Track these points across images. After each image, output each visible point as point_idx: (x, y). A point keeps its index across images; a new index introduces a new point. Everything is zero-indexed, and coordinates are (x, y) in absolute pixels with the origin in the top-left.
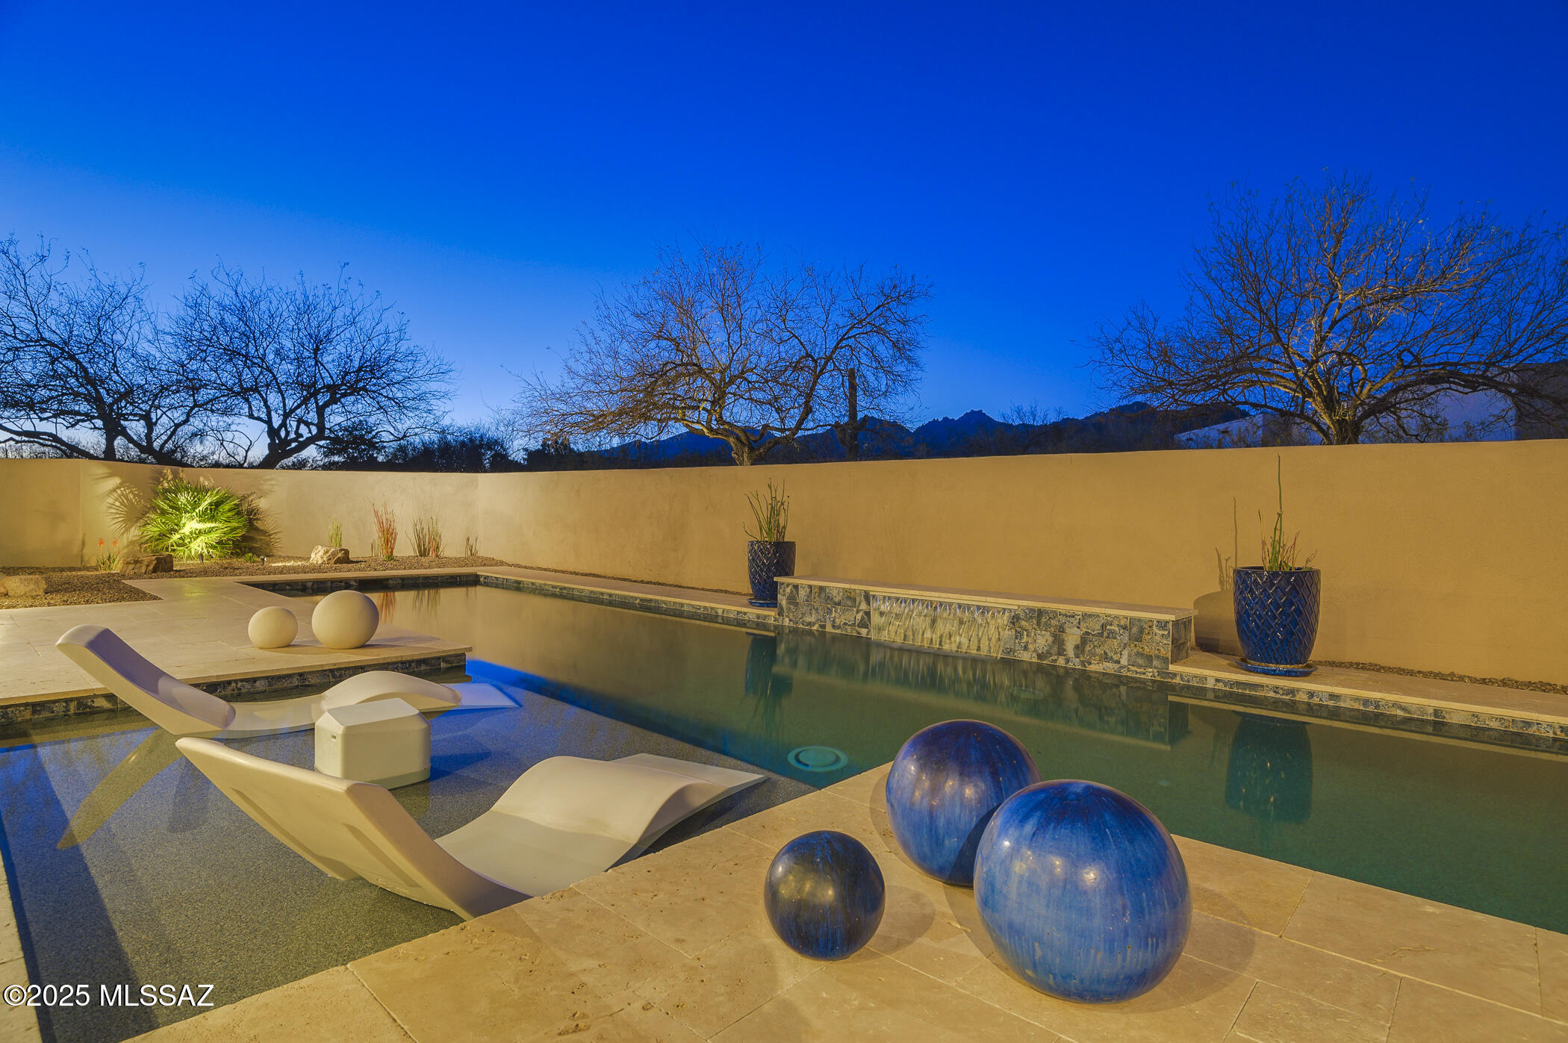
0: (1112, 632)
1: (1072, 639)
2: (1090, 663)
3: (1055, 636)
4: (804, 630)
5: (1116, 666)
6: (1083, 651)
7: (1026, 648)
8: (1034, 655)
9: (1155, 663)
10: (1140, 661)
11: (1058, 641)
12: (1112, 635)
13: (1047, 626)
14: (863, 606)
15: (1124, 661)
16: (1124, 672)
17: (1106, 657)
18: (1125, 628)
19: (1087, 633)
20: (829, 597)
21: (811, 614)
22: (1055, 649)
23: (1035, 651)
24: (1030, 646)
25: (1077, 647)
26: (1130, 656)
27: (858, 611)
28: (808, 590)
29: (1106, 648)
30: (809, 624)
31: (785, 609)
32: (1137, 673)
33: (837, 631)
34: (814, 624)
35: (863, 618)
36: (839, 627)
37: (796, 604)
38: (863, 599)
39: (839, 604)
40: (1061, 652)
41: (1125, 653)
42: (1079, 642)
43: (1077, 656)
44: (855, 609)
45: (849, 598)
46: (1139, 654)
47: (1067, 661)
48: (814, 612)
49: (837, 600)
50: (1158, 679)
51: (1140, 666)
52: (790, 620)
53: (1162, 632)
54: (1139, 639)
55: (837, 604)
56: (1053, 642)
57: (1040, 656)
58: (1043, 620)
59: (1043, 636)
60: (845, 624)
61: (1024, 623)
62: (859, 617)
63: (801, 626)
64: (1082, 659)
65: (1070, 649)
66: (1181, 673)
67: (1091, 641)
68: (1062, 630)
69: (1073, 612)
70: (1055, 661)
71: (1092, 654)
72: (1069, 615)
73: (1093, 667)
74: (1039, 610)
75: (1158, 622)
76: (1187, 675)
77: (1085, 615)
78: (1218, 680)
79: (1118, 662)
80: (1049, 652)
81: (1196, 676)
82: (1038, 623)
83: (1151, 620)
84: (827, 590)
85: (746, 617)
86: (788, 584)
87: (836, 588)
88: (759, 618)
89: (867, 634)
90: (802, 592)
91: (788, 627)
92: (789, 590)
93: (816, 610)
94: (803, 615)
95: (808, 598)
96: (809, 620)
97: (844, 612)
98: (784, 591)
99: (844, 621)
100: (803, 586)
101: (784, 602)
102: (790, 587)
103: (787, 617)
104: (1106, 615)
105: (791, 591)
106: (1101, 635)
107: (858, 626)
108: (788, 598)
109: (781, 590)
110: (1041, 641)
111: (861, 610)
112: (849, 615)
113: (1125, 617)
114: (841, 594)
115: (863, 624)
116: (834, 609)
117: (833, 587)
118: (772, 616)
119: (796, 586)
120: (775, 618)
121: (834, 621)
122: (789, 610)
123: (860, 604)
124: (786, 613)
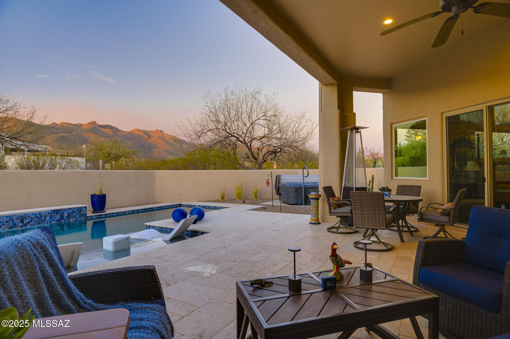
1: (66, 215)
2: (70, 219)
3: (61, 215)
5: (76, 218)
6: (68, 217)
7: (53, 220)
8: (56, 221)
9: (84, 216)
10: (81, 216)
11: (62, 217)
12: (75, 212)
13: (59, 213)
15: (78, 217)
16: (78, 219)
17: (74, 217)
18: (78, 210)
19: (69, 213)
22: (62, 218)
23: (56, 220)
24: (55, 219)
25: (67, 217)
26: (79, 215)
29: (74, 215)
32: (80, 219)
40: (63, 218)
41: (78, 215)
42: (67, 215)
43: (67, 218)
46: (81, 215)
47: (64, 220)
50: (85, 218)
51: (81, 217)
53: (85, 209)
54: (81, 211)
56: (61, 217)
57: (57, 221)
58: (58, 212)
59: (58, 216)
61: (53, 214)
65: (65, 217)
66: (89, 216)
67: (70, 214)
68: (63, 213)
69: (66, 209)
70: (61, 221)
71: (71, 217)
72: (65, 210)
73: (71, 220)
74: (57, 210)
75: (84, 207)
76: (90, 216)
77: (69, 209)
78: (95, 216)
79: (76, 217)
80: (60, 219)
81: (92, 216)
82: (57, 213)
83: (83, 207)
104: (74, 208)
106: (72, 212)
110: (57, 218)
113: (77, 208)
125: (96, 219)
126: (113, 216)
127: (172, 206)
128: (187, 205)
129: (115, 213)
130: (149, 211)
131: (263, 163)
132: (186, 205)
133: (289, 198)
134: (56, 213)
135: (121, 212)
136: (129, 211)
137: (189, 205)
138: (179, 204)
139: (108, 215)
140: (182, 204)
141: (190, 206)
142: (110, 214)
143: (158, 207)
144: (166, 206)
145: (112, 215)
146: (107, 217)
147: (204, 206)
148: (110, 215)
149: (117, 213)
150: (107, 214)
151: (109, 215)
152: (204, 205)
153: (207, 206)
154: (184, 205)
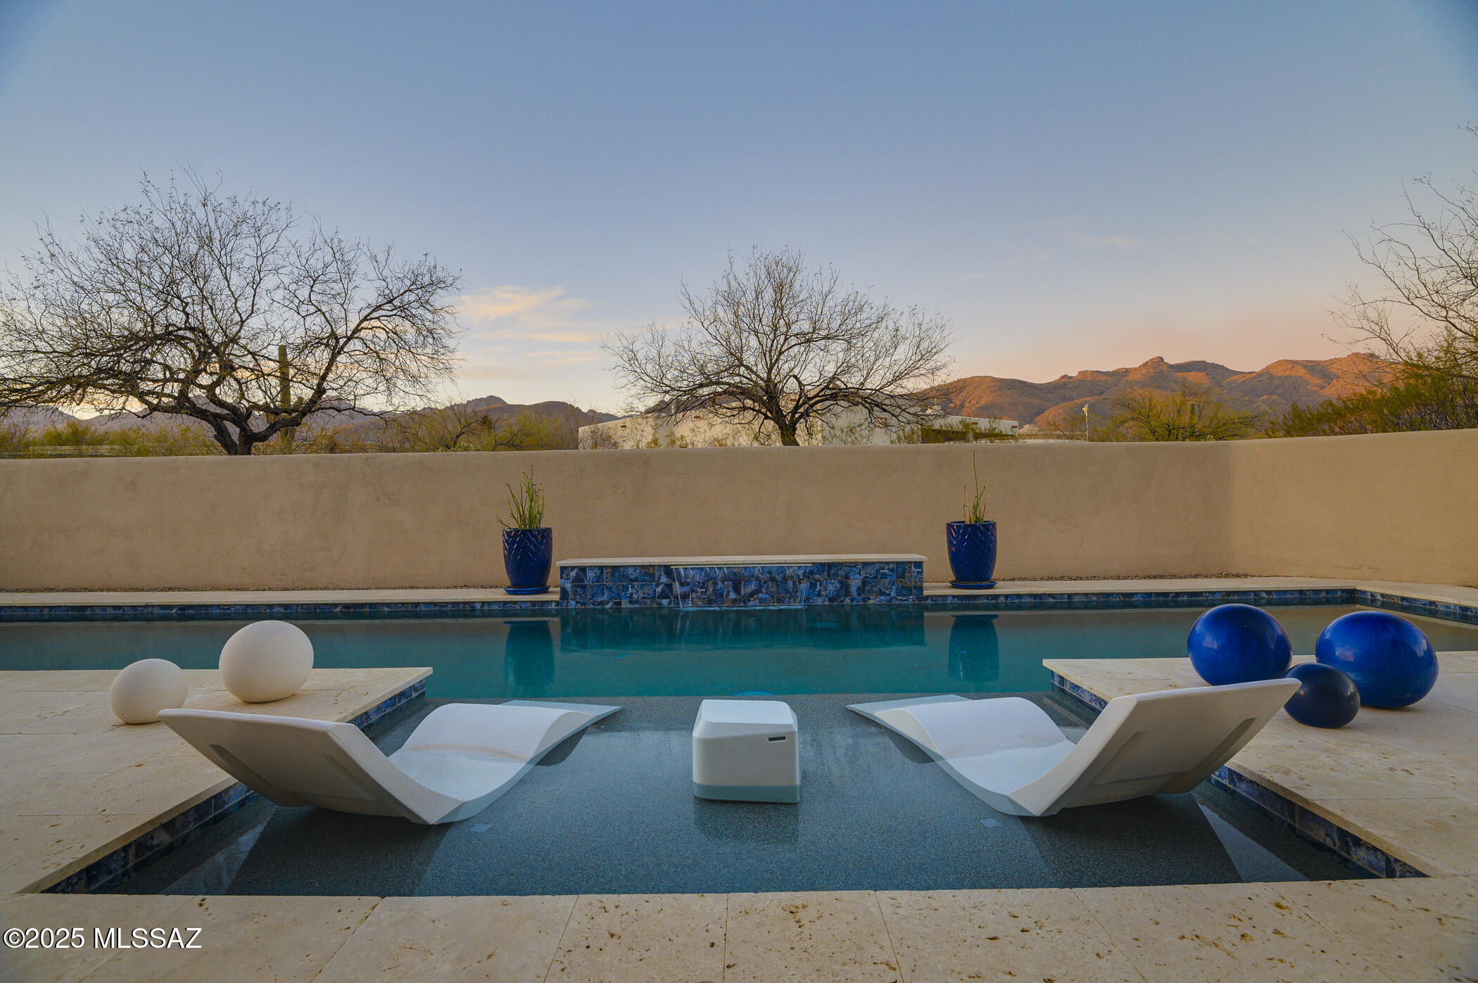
0: (885, 574)
1: (855, 583)
2: (869, 599)
3: (841, 582)
4: (594, 610)
5: (888, 598)
6: (864, 591)
7: (819, 595)
8: (827, 599)
9: (914, 591)
10: (904, 592)
11: (845, 588)
12: (884, 576)
13: (836, 575)
14: (664, 579)
15: (893, 594)
16: (894, 602)
17: (881, 593)
18: (892, 570)
19: (866, 577)
20: (624, 575)
21: (603, 593)
22: (843, 592)
23: (827, 596)
24: (823, 593)
25: (859, 588)
26: (897, 589)
27: (657, 585)
28: (598, 571)
29: (880, 586)
30: (602, 603)
31: (570, 593)
32: (902, 600)
33: (635, 606)
34: (607, 602)
35: (663, 590)
36: (637, 602)
37: (584, 587)
38: (662, 573)
39: (636, 580)
40: (847, 593)
41: (894, 587)
42: (860, 584)
43: (859, 595)
44: (654, 583)
45: (647, 574)
46: (903, 587)
47: (852, 600)
48: (606, 591)
49: (633, 577)
50: (917, 602)
51: (903, 596)
52: (577, 603)
53: (917, 570)
54: (903, 577)
55: (633, 581)
56: (841, 587)
57: (831, 600)
58: (833, 571)
59: (832, 584)
60: (644, 598)
61: (817, 576)
62: (659, 589)
63: (592, 607)
64: (863, 596)
65: (853, 590)
66: (931, 596)
67: (869, 583)
68: (847, 577)
69: (856, 563)
70: (843, 601)
71: (870, 592)
72: (853, 565)
73: (871, 602)
74: (829, 564)
75: (915, 563)
77: (866, 564)
78: (954, 597)
79: (889, 595)
80: (838, 595)
81: (941, 596)
82: (829, 575)
83: (910, 563)
84: (622, 569)
85: (517, 607)
86: (573, 568)
87: (632, 566)
88: (535, 606)
89: (669, 603)
90: (590, 574)
91: (575, 609)
92: (573, 574)
93: (610, 589)
94: (593, 595)
95: (599, 578)
96: (600, 599)
97: (642, 587)
98: (568, 575)
99: (642, 596)
100: (592, 568)
101: (568, 586)
102: (576, 571)
103: (572, 599)
104: (880, 563)
105: (577, 574)
106: (876, 577)
107: (659, 598)
108: (573, 581)
109: (564, 575)
110: (831, 588)
111: (662, 583)
112: (647, 590)
113: (893, 563)
114: (638, 571)
115: (664, 595)
116: (630, 586)
117: (630, 566)
118: (552, 601)
119: (583, 569)
120: (557, 603)
121: (631, 597)
122: (575, 593)
123: (659, 578)
124: (571, 596)
128: (1389, 597)
129: (1029, 595)
130: (1178, 605)
132: (1383, 595)
134: (826, 574)
135: (1051, 596)
136: (1086, 594)
138: (1344, 590)
139: (1002, 599)
140: (1365, 592)
142: (1007, 596)
144: (1268, 592)
145: (1015, 602)
148: (1009, 600)
149: (1035, 596)
150: (996, 597)
154: (1372, 595)
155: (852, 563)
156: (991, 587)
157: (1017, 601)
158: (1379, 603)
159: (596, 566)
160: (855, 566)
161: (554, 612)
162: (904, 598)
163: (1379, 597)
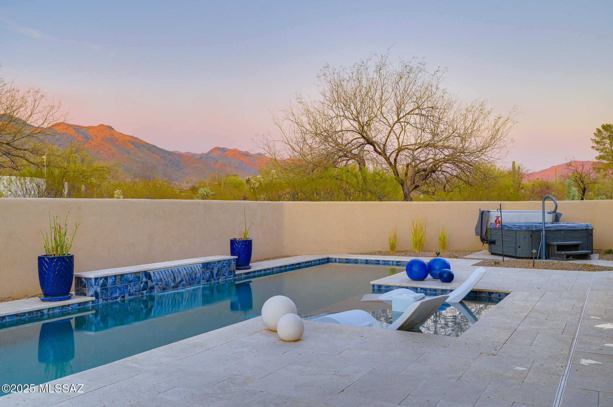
0: (224, 266)
1: (215, 271)
2: (219, 278)
3: (211, 272)
6: (218, 275)
9: (233, 273)
10: (230, 273)
13: (209, 268)
14: (144, 279)
15: (227, 275)
16: (228, 279)
17: (224, 275)
18: (226, 263)
19: (219, 268)
20: (126, 279)
21: (116, 292)
22: (211, 276)
24: (205, 278)
25: (216, 274)
27: (142, 283)
28: (114, 278)
29: (223, 272)
30: (116, 298)
31: (99, 294)
33: (131, 297)
34: (118, 297)
35: (144, 286)
36: (132, 295)
37: (106, 289)
38: (144, 276)
39: (131, 282)
40: (213, 277)
41: (227, 272)
42: (217, 272)
43: (216, 277)
44: (140, 282)
45: (137, 277)
46: (230, 271)
47: (214, 280)
49: (130, 280)
50: (234, 278)
51: (230, 275)
52: (103, 300)
53: (233, 263)
54: (230, 266)
56: (211, 274)
57: (207, 281)
59: (208, 273)
60: (136, 291)
61: (203, 269)
62: (142, 285)
63: (111, 301)
64: (218, 278)
65: (215, 275)
67: (220, 271)
68: (213, 269)
69: (215, 261)
70: (211, 281)
71: (220, 275)
72: (214, 263)
73: (220, 280)
74: (207, 263)
76: (239, 274)
77: (218, 262)
78: (244, 273)
79: (226, 276)
80: (210, 278)
81: (240, 274)
82: (207, 268)
83: (232, 259)
84: (125, 276)
85: (70, 308)
86: (101, 278)
87: (130, 273)
88: (80, 306)
89: (147, 293)
90: (110, 281)
91: (102, 304)
92: (101, 282)
93: (120, 288)
94: (112, 294)
95: (114, 283)
96: (114, 296)
97: (134, 285)
98: (98, 283)
99: (135, 290)
100: (111, 277)
101: (99, 290)
102: (102, 280)
103: (101, 298)
104: (223, 260)
105: (104, 282)
106: (222, 268)
107: (142, 290)
108: (101, 287)
109: (96, 283)
110: (208, 275)
111: (143, 282)
112: (137, 287)
113: (227, 260)
114: (133, 276)
115: (144, 289)
116: (129, 285)
117: (128, 273)
118: (89, 301)
119: (106, 278)
120: (93, 302)
121: (129, 292)
122: (102, 293)
123: (142, 279)
124: (100, 296)
125: (244, 279)
126: (261, 276)
127: (319, 260)
128: (342, 259)
131: (413, 189)
132: (339, 259)
133: (519, 247)
135: (269, 269)
137: (346, 259)
138: (327, 258)
141: (347, 261)
142: (258, 271)
143: (306, 263)
144: (313, 261)
146: (254, 277)
147: (376, 261)
148: (258, 273)
150: (254, 272)
151: (256, 272)
152: (377, 259)
153: (382, 261)
154: (335, 259)
155: (214, 262)
156: (249, 268)
157: (260, 273)
158: (338, 262)
159: (113, 276)
160: (215, 263)
161: (91, 308)
162: (230, 277)
163: (338, 260)
